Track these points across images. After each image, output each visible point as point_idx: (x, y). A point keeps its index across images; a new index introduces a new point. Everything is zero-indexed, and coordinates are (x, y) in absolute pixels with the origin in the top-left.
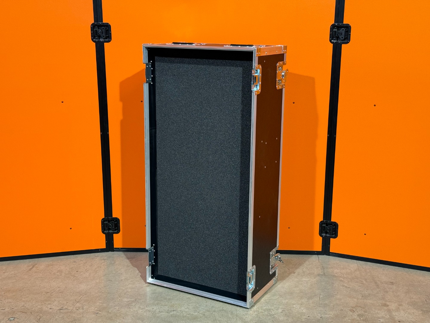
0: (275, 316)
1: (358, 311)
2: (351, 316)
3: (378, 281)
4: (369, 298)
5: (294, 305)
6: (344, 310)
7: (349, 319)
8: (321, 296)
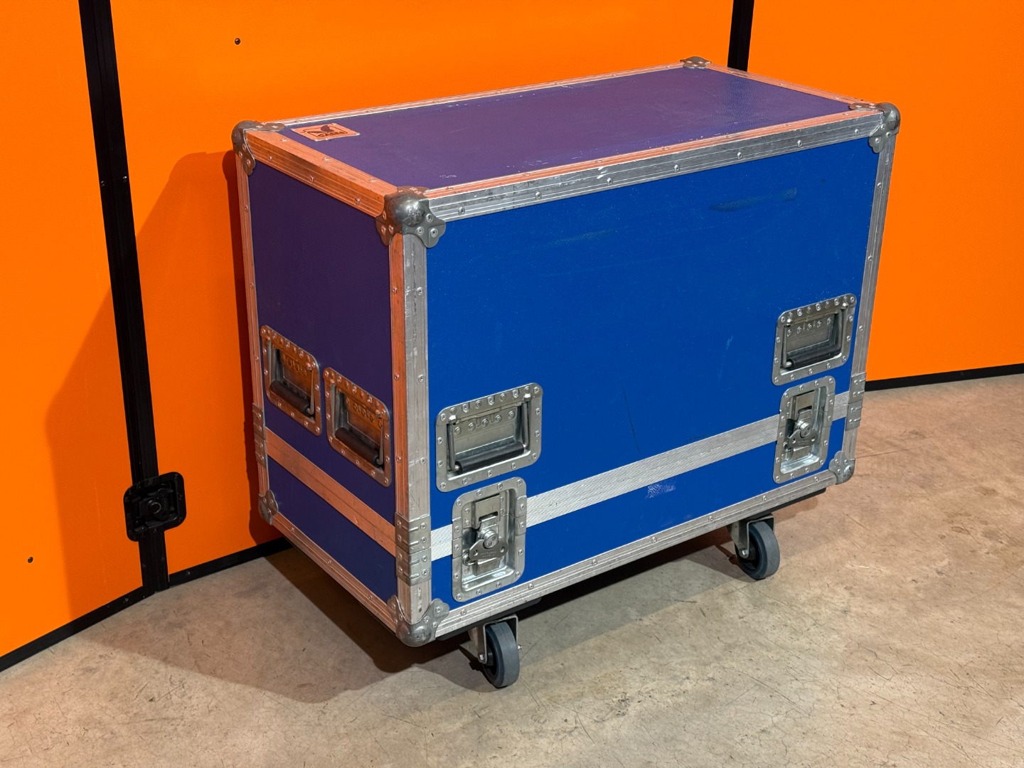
0: (854, 609)
1: (971, 526)
2: (980, 544)
3: (888, 439)
4: (936, 485)
5: (843, 564)
6: (945, 535)
7: (988, 553)
8: (857, 519)
